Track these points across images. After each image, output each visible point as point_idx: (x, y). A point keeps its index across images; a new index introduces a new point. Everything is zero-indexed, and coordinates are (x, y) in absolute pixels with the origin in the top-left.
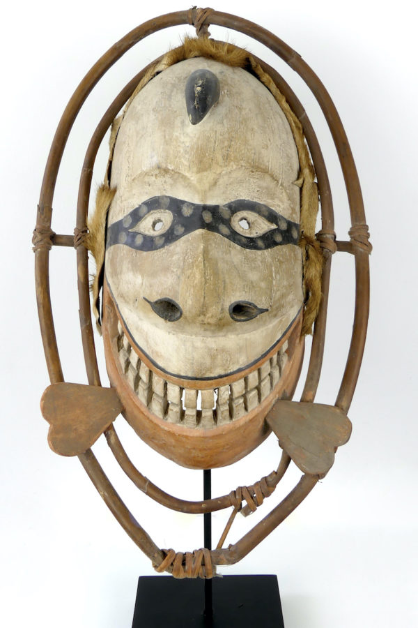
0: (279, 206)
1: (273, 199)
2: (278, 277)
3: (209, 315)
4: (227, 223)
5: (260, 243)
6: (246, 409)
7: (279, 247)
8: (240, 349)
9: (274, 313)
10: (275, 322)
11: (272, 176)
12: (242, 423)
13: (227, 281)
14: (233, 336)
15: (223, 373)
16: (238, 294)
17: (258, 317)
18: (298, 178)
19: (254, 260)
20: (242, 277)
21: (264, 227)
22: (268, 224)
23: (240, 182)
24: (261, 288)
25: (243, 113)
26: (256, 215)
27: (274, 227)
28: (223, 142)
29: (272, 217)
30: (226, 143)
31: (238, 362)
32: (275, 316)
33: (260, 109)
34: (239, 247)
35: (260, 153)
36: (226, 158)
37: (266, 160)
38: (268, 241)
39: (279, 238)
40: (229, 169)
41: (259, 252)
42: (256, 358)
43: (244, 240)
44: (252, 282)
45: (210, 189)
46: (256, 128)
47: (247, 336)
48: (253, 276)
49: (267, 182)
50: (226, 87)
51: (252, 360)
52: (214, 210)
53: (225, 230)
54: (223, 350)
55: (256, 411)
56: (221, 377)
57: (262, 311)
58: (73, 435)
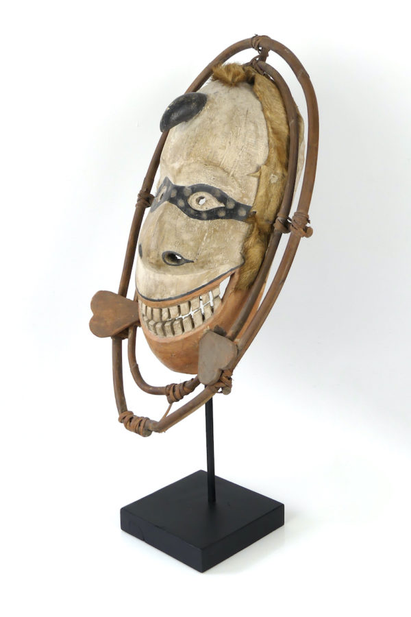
0: (231, 191)
1: (226, 185)
2: (208, 241)
3: (151, 257)
4: (186, 199)
5: (204, 216)
6: (183, 330)
7: (219, 220)
8: (172, 285)
9: (201, 265)
10: (204, 272)
11: (223, 170)
12: (179, 338)
13: (166, 237)
14: (169, 276)
15: (160, 298)
16: (170, 246)
17: (185, 265)
18: (257, 171)
19: (192, 226)
20: (177, 236)
21: (215, 204)
22: (219, 203)
23: (199, 172)
24: (189, 245)
25: (213, 123)
26: (211, 195)
27: (222, 205)
28: (190, 143)
29: (223, 198)
30: (192, 144)
31: (170, 293)
32: (202, 267)
33: (232, 119)
34: (185, 216)
35: (216, 152)
36: (189, 155)
37: (220, 157)
38: (212, 215)
39: (222, 214)
40: (189, 162)
41: (200, 222)
42: (183, 293)
43: (192, 212)
44: (183, 241)
45: (177, 175)
46: (219, 134)
47: (179, 277)
48: (186, 237)
49: (219, 173)
50: (210, 104)
51: (179, 294)
52: (180, 190)
53: (181, 203)
54: (162, 283)
55: (191, 333)
56: (159, 300)
57: (188, 261)
58: (103, 324)
